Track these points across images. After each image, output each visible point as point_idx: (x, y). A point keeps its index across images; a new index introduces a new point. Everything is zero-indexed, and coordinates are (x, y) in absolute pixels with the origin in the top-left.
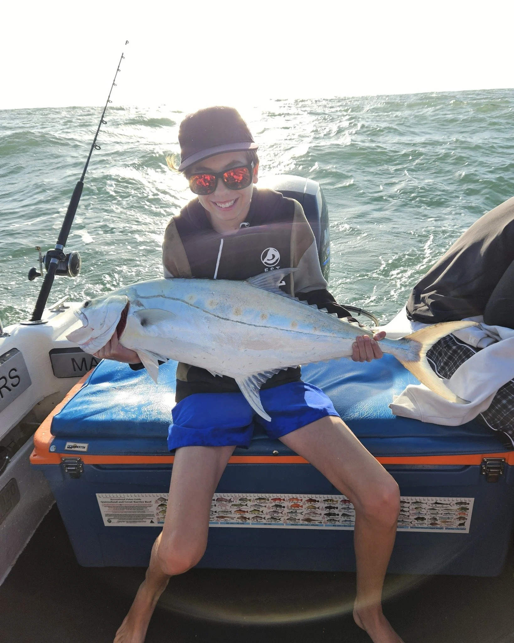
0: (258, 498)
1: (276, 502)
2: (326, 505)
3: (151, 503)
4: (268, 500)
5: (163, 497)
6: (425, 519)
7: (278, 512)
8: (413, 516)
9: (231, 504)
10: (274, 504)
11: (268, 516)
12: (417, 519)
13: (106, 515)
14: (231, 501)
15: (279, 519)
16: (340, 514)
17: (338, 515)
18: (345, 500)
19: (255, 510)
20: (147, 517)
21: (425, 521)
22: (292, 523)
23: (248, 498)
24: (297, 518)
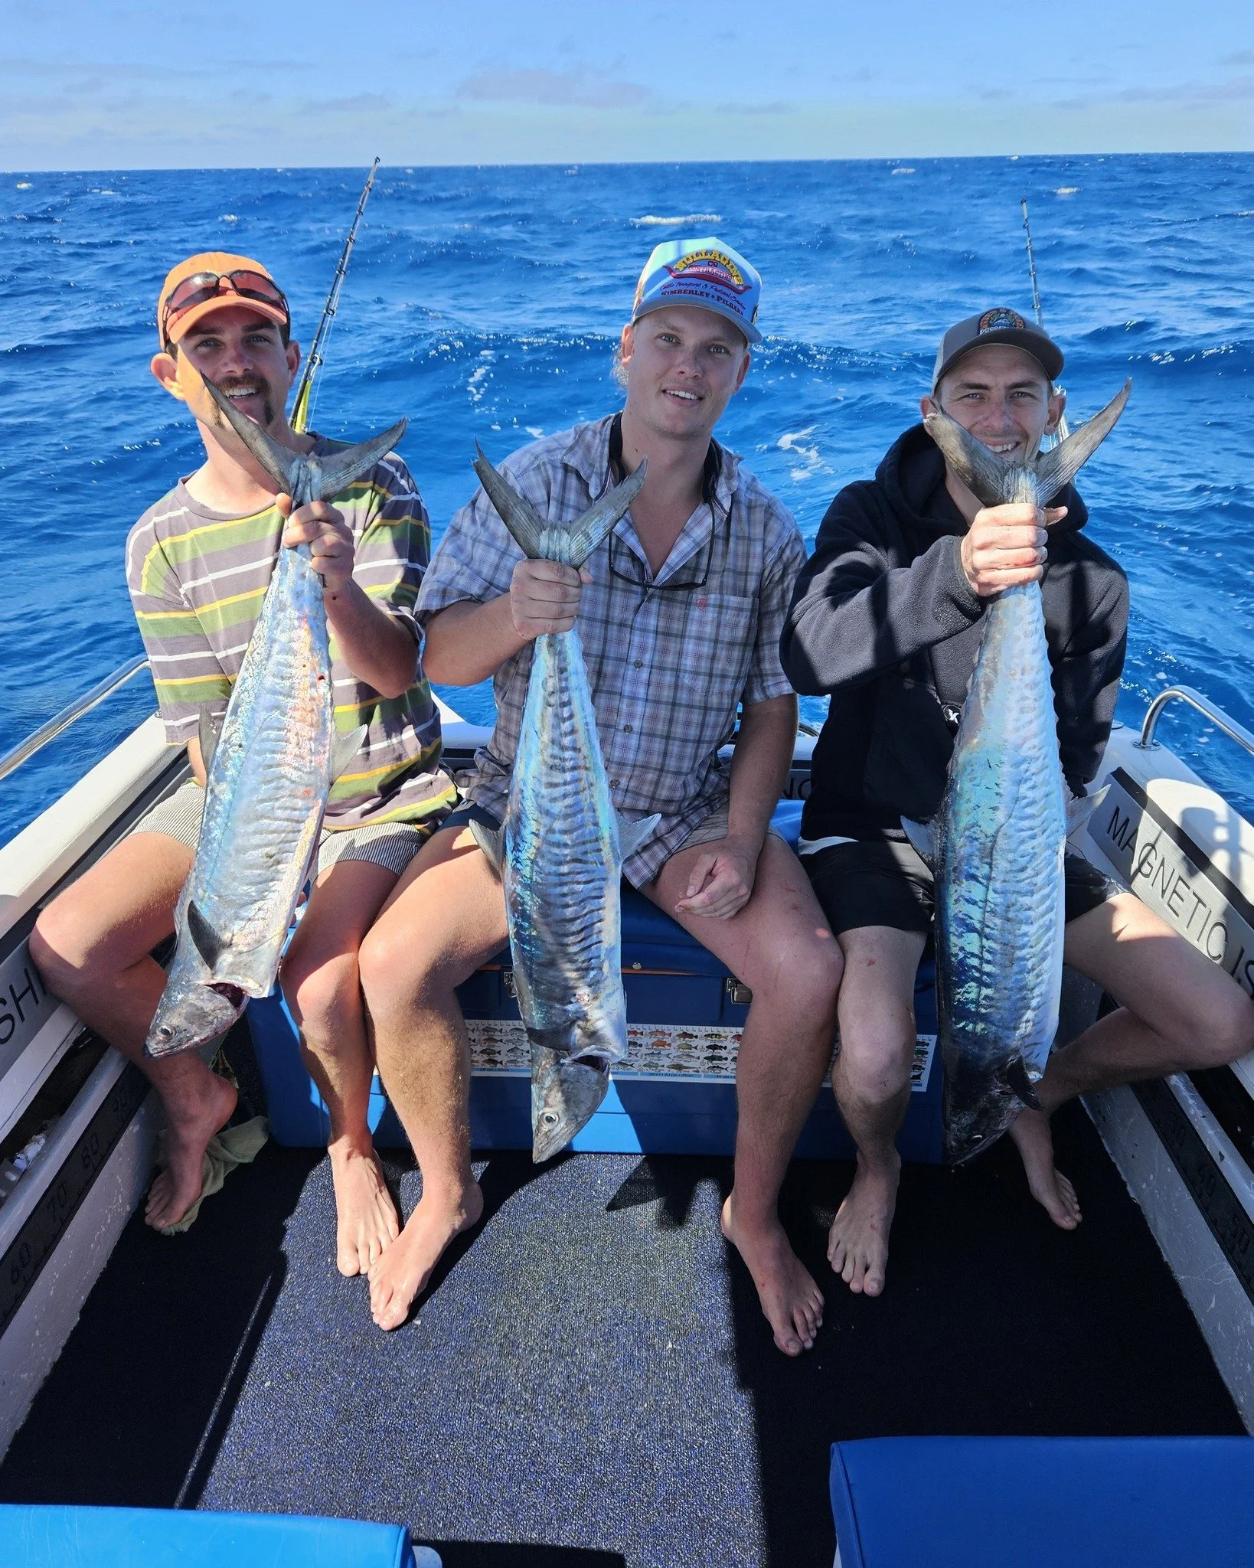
2: (709, 1043)
15: (632, 1066)
16: (730, 1057)
17: (726, 1059)
24: (660, 1063)
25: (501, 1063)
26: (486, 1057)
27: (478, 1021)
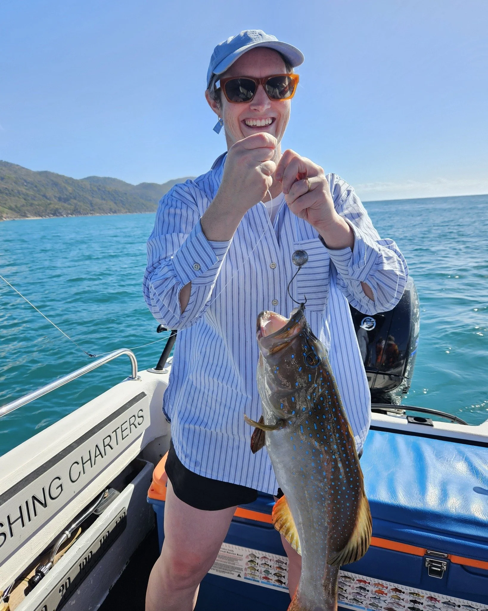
0: (344, 575)
1: (361, 583)
2: (411, 598)
3: (242, 557)
4: (354, 580)
5: (254, 553)
7: (362, 595)
10: (358, 585)
11: (351, 597)
18: (432, 597)
20: (236, 570)
24: (380, 605)
25: (285, 583)
26: (276, 578)
27: (274, 555)
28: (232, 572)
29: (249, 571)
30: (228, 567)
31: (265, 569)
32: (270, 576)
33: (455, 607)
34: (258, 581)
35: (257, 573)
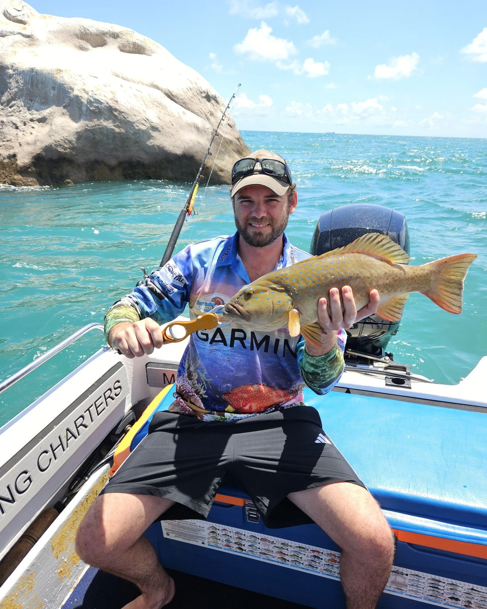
0: (299, 546)
1: (315, 553)
3: (204, 529)
4: (308, 550)
5: (214, 526)
6: (460, 600)
7: (316, 562)
8: (447, 595)
9: (273, 545)
10: (312, 554)
11: (306, 563)
12: (451, 598)
13: (166, 529)
14: (274, 543)
15: (317, 568)
19: (294, 555)
20: (199, 539)
21: (460, 602)
22: (327, 573)
23: (290, 544)
25: (245, 550)
27: (233, 528)
28: (197, 540)
29: (211, 540)
30: (193, 536)
31: (226, 539)
32: (231, 544)
33: (403, 575)
34: (221, 548)
35: (220, 542)
